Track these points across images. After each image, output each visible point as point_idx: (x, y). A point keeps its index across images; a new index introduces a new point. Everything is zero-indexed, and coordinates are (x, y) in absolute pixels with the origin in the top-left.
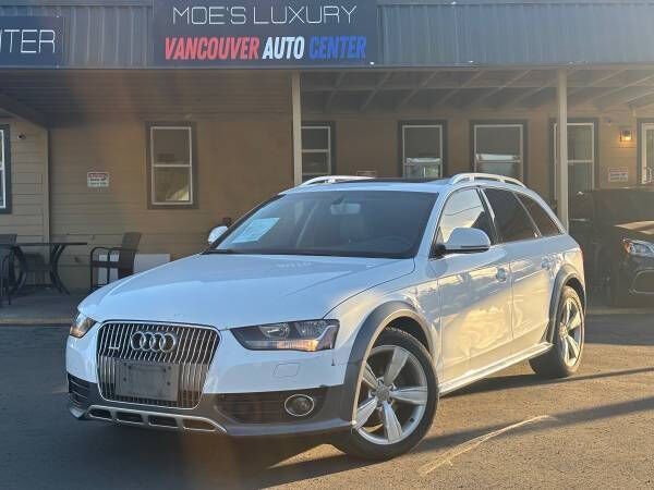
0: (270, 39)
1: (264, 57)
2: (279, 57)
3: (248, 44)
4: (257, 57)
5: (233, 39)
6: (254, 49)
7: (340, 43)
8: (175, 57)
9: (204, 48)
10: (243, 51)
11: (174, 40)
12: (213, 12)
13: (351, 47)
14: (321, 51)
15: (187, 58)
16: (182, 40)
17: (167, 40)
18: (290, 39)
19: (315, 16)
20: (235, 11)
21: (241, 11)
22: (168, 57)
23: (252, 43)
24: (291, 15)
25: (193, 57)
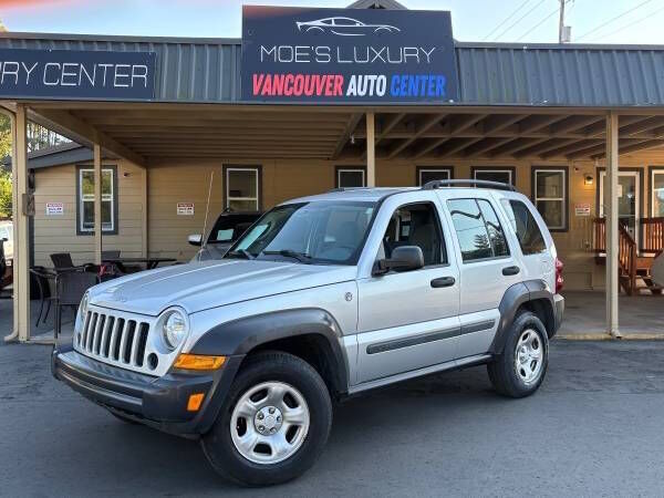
0: (354, 77)
1: (348, 94)
2: (362, 94)
3: (332, 81)
4: (341, 94)
5: (318, 76)
6: (338, 86)
7: (421, 81)
8: (263, 93)
9: (290, 85)
10: (327, 89)
11: (262, 76)
12: (299, 50)
13: (431, 86)
14: (402, 88)
15: (274, 93)
16: (269, 76)
17: (255, 76)
18: (373, 78)
19: (395, 56)
20: (320, 51)
21: (325, 51)
22: (256, 92)
23: (336, 81)
24: (372, 55)
25: (280, 93)
